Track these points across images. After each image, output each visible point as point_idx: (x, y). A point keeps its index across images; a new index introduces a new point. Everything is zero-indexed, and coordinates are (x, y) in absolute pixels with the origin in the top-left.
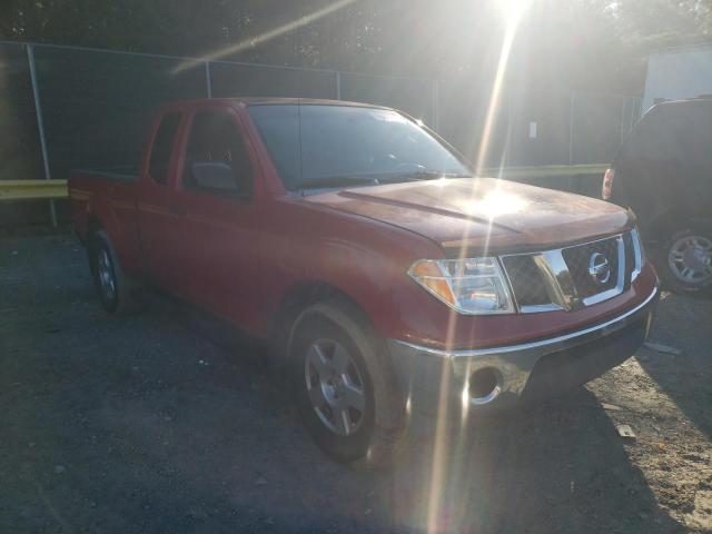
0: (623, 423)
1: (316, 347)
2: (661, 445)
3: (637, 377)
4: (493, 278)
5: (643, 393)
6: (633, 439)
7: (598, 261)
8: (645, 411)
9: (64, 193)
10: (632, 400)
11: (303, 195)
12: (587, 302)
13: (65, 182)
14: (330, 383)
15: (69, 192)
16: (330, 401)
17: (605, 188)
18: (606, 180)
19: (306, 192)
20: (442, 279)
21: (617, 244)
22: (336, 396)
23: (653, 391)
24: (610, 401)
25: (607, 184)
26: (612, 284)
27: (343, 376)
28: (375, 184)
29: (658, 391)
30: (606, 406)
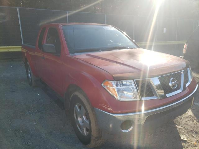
0: (183, 134)
1: (77, 106)
2: (195, 143)
3: (190, 116)
4: (132, 87)
5: (192, 122)
6: (186, 141)
7: (173, 81)
8: (191, 129)
9: (20, 50)
10: (187, 125)
11: (75, 55)
12: (168, 95)
13: (21, 46)
14: (81, 118)
15: (22, 49)
16: (81, 124)
17: (184, 50)
18: (184, 47)
19: (76, 54)
20: (113, 88)
21: (181, 74)
22: (83, 122)
23: (195, 121)
24: (179, 125)
25: (185, 49)
26: (178, 88)
27: (84, 117)
28: (100, 51)
29: (197, 122)
30: (178, 127)
